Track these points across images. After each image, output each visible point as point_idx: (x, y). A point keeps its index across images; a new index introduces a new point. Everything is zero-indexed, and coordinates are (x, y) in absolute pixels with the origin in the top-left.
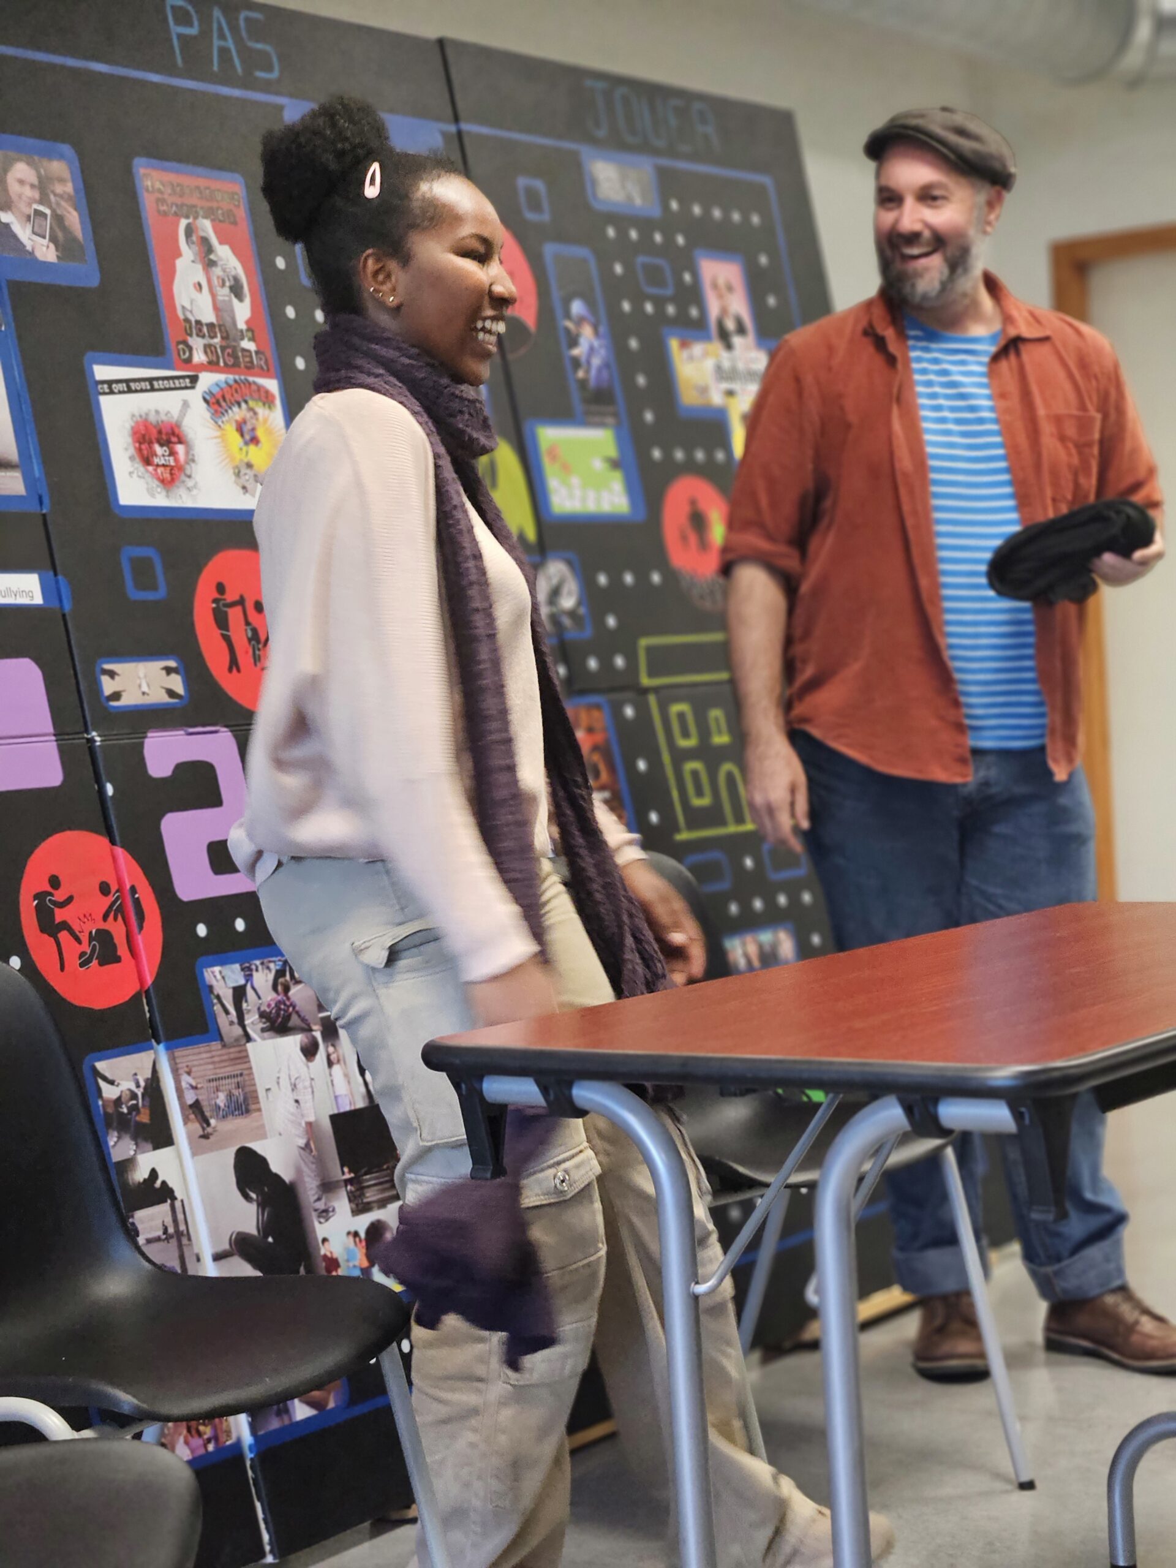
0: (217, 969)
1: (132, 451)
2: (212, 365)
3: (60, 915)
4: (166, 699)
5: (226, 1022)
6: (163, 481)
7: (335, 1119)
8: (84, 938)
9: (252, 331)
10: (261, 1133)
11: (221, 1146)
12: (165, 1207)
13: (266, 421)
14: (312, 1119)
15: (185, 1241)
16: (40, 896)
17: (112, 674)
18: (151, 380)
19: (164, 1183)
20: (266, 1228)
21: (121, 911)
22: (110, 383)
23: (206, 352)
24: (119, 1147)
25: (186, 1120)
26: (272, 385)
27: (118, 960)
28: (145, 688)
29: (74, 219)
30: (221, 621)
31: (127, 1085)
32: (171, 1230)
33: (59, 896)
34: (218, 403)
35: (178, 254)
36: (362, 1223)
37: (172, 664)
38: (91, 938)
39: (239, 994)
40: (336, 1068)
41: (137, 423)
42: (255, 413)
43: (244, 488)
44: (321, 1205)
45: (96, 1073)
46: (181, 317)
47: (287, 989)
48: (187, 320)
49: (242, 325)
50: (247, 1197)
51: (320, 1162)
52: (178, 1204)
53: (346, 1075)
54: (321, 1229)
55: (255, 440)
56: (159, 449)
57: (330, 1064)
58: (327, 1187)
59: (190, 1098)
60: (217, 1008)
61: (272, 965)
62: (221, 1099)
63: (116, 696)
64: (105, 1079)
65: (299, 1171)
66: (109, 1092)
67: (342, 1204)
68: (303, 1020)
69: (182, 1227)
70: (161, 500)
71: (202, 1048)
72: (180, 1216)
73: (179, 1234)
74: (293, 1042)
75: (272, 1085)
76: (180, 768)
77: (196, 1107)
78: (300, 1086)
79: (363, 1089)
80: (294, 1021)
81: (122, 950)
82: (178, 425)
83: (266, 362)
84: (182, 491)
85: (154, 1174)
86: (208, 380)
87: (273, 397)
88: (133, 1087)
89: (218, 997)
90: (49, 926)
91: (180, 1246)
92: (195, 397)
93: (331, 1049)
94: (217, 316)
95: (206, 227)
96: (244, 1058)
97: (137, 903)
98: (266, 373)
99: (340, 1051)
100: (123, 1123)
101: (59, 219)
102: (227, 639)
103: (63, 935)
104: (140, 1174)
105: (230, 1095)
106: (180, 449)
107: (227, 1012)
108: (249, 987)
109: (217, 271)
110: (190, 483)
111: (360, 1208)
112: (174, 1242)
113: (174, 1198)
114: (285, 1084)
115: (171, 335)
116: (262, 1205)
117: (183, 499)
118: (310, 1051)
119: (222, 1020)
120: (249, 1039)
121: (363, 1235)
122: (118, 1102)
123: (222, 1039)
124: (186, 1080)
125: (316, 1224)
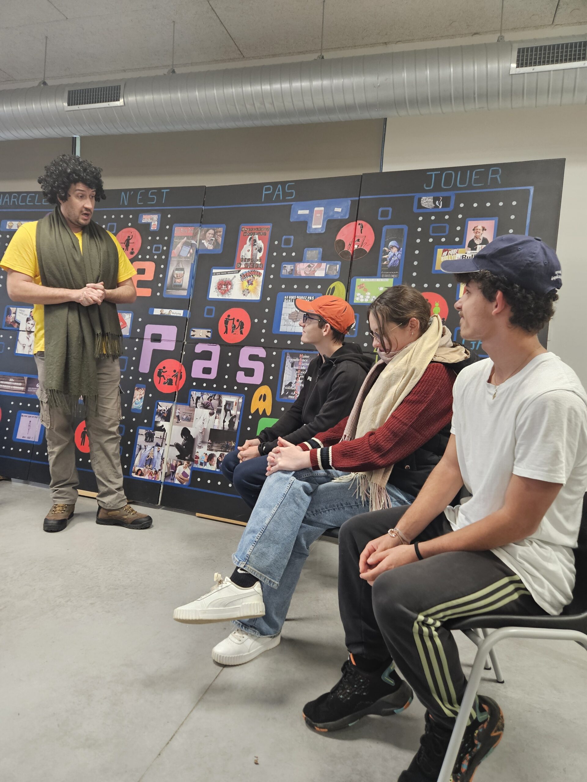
0: (195, 392)
1: (216, 287)
2: (246, 268)
3: (162, 374)
4: (206, 337)
5: (192, 403)
6: (222, 293)
7: (211, 429)
8: (166, 379)
9: (261, 259)
10: (191, 426)
11: (180, 425)
12: (163, 433)
13: (256, 279)
14: (205, 428)
15: (164, 440)
16: (160, 370)
17: (194, 331)
18: (227, 272)
19: (164, 428)
20: (184, 445)
21: (177, 376)
22: (216, 273)
23: (245, 265)
24: (157, 418)
25: (174, 418)
26: (262, 272)
27: (172, 385)
28: (201, 335)
29: (220, 240)
30: (226, 322)
31: (164, 408)
32: (162, 437)
33: (164, 370)
34: (244, 276)
35: (246, 244)
36: (209, 453)
37: (210, 330)
38: (168, 379)
39: (198, 398)
40: (217, 420)
41: (220, 281)
42: (254, 278)
43: (244, 295)
44: (200, 445)
45: (158, 404)
46: (241, 257)
47: (211, 400)
48: (243, 258)
49: (258, 258)
50: (182, 437)
51: (204, 437)
52: (166, 433)
53: (219, 422)
54: (197, 450)
55: (252, 284)
56: (223, 286)
57: (216, 418)
58: (203, 442)
59: (177, 414)
60: (192, 399)
61: (209, 395)
62: (185, 417)
63: (194, 335)
64: (160, 405)
65: (197, 437)
66: (159, 408)
67: (205, 447)
68: (213, 407)
69: (165, 438)
70: (220, 297)
71: (185, 406)
72: (165, 435)
73: (163, 439)
74: (207, 411)
75: (198, 418)
76: (203, 352)
77: (178, 417)
78: (205, 420)
79: (222, 426)
80: (210, 407)
81: (174, 383)
82: (231, 281)
83: (262, 267)
84: (226, 295)
85: (163, 426)
86: (243, 271)
87: (261, 274)
88: (165, 409)
89: (193, 397)
90: (159, 375)
91: (163, 441)
92: (238, 275)
93: (217, 415)
94: (251, 257)
95: (256, 237)
96: (194, 411)
97: (181, 375)
98: (261, 269)
99: (220, 416)
100: (160, 414)
101: (216, 240)
102: (226, 327)
103: (162, 378)
104: (160, 425)
105: (187, 417)
106: (229, 286)
107: (193, 401)
108: (201, 398)
109: (256, 247)
110: (229, 293)
111: (210, 449)
112: (162, 440)
113: (165, 432)
114: (202, 418)
115: (237, 262)
116: (185, 440)
117: (226, 297)
118: (211, 414)
119: (192, 402)
120: (196, 407)
121: (208, 455)
122: (161, 410)
123: (190, 405)
124: (178, 411)
125: (197, 448)
